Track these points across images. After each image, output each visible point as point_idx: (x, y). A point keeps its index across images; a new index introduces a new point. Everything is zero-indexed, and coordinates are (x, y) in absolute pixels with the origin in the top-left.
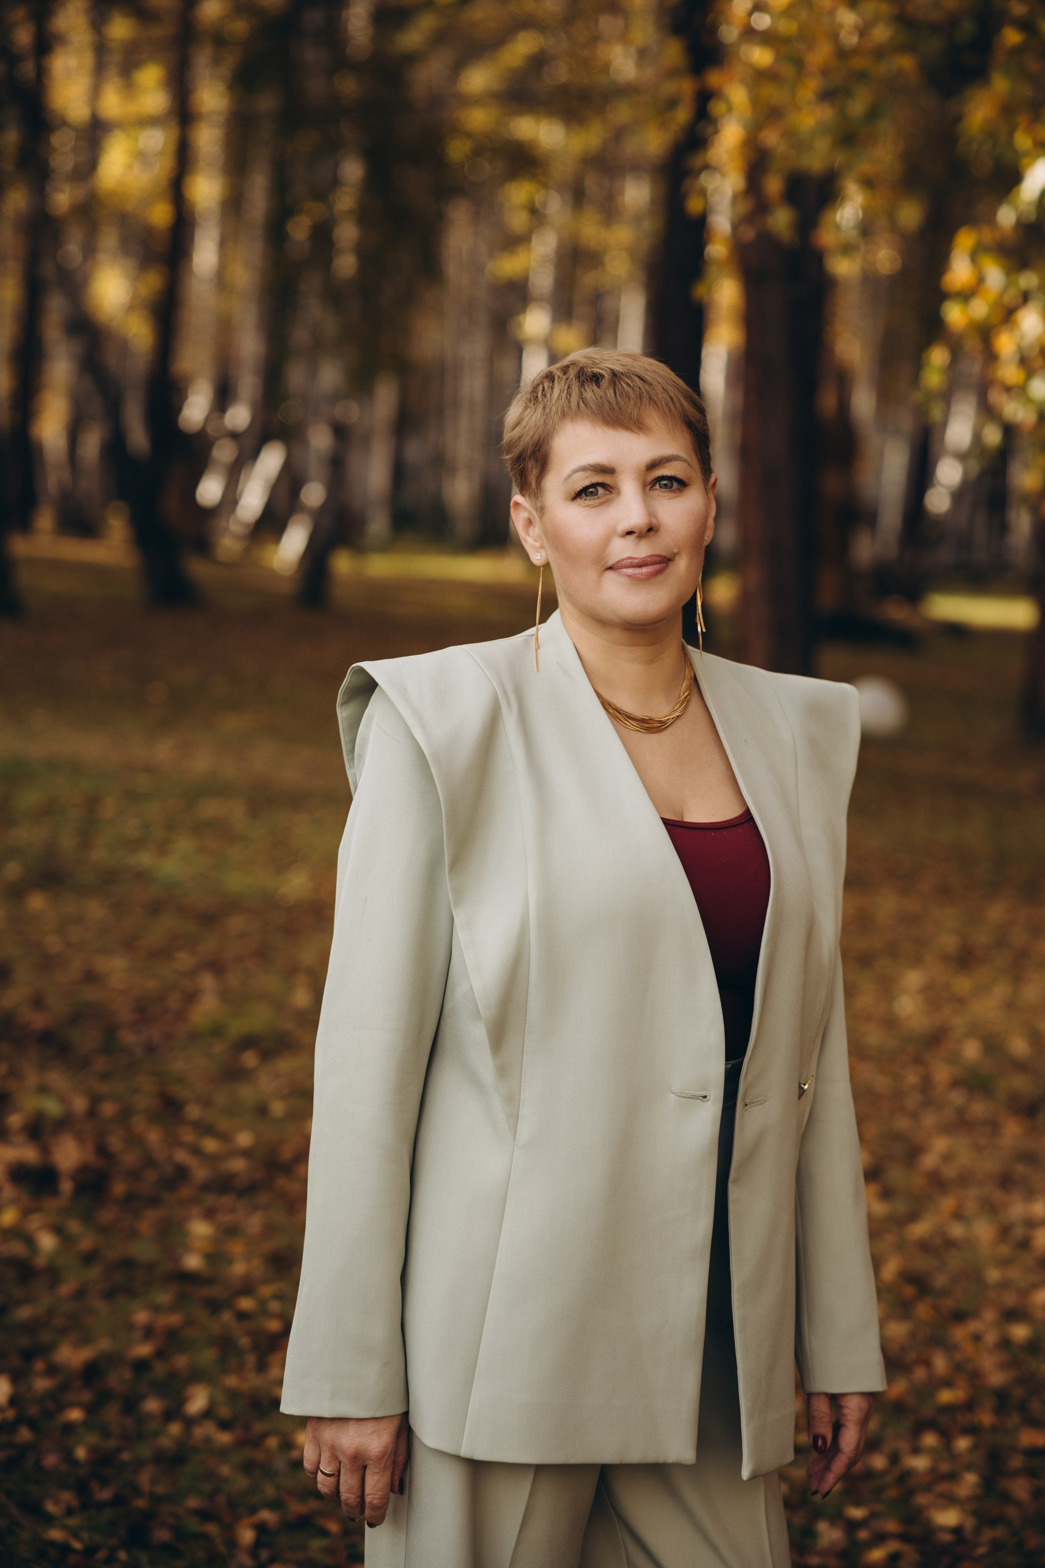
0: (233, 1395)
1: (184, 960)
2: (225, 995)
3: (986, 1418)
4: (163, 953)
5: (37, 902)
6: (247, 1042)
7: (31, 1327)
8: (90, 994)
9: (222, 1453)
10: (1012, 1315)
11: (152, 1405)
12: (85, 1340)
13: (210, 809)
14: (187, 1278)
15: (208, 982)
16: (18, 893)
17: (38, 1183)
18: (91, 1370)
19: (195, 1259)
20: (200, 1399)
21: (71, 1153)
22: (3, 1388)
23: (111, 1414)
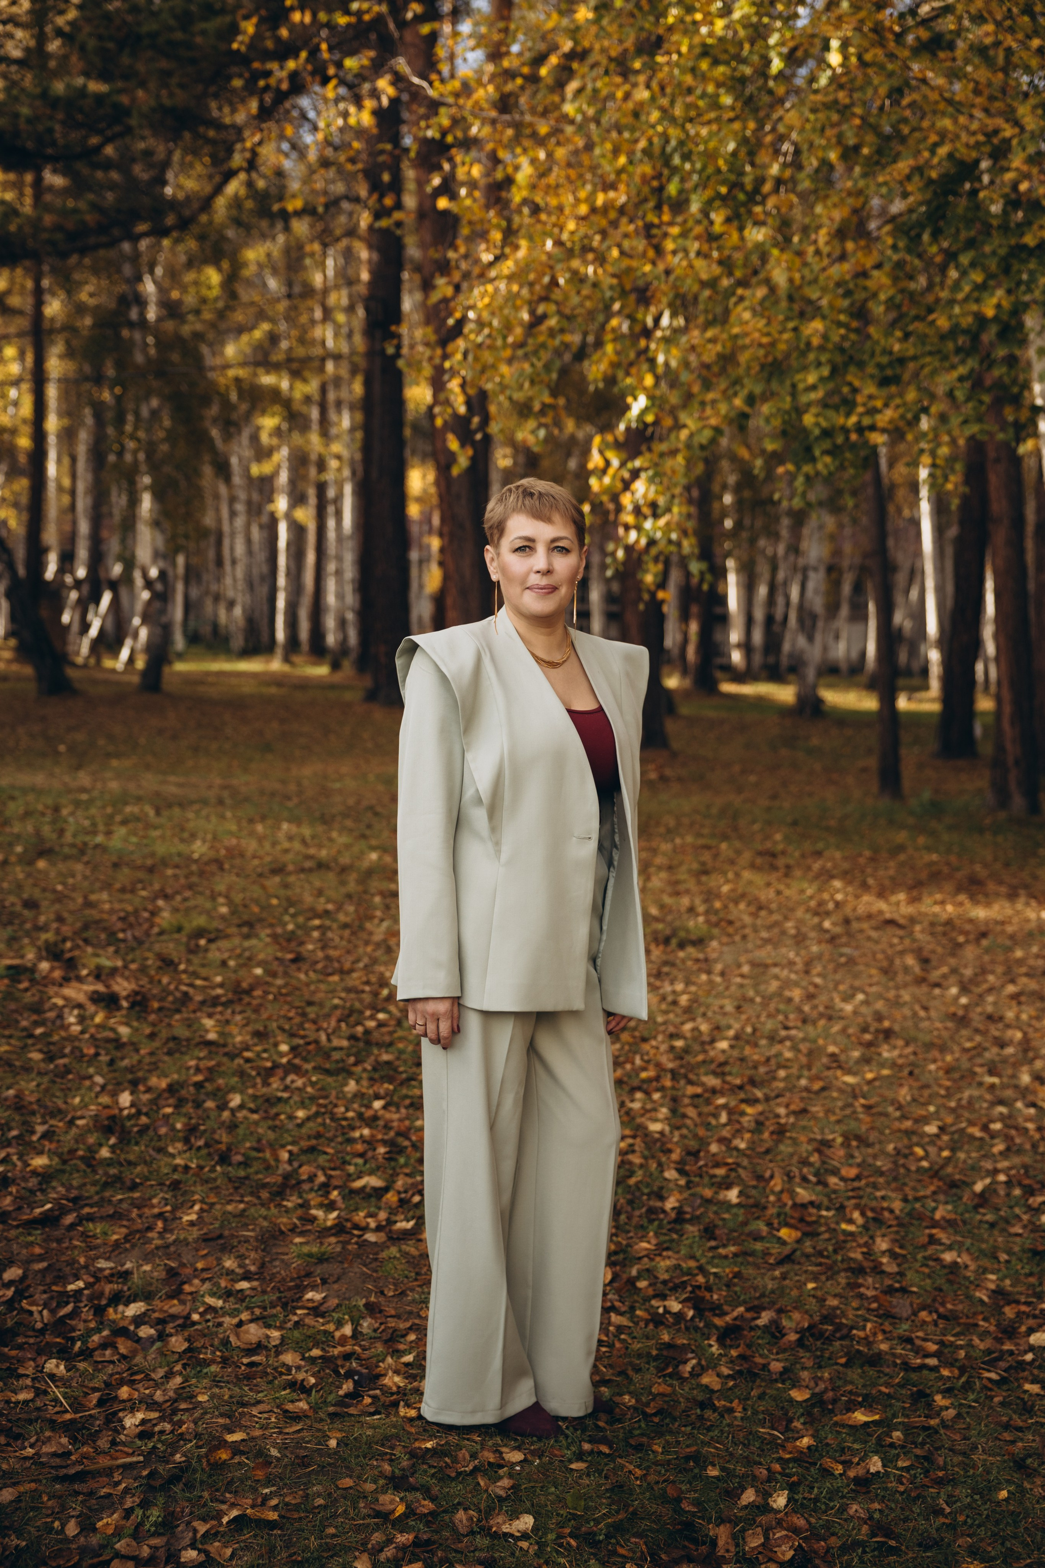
0: (255, 1098)
1: (144, 893)
2: (175, 910)
3: (668, 1083)
4: (130, 889)
5: (41, 864)
6: (200, 933)
7: (131, 1070)
8: (94, 913)
9: (256, 1123)
10: (672, 1036)
11: (210, 1104)
12: (164, 1075)
13: (131, 810)
14: (210, 1043)
15: (160, 903)
16: (28, 860)
17: (109, 1001)
18: (172, 1089)
19: (212, 1036)
20: (236, 1100)
21: (123, 987)
22: (125, 1099)
23: (189, 1108)
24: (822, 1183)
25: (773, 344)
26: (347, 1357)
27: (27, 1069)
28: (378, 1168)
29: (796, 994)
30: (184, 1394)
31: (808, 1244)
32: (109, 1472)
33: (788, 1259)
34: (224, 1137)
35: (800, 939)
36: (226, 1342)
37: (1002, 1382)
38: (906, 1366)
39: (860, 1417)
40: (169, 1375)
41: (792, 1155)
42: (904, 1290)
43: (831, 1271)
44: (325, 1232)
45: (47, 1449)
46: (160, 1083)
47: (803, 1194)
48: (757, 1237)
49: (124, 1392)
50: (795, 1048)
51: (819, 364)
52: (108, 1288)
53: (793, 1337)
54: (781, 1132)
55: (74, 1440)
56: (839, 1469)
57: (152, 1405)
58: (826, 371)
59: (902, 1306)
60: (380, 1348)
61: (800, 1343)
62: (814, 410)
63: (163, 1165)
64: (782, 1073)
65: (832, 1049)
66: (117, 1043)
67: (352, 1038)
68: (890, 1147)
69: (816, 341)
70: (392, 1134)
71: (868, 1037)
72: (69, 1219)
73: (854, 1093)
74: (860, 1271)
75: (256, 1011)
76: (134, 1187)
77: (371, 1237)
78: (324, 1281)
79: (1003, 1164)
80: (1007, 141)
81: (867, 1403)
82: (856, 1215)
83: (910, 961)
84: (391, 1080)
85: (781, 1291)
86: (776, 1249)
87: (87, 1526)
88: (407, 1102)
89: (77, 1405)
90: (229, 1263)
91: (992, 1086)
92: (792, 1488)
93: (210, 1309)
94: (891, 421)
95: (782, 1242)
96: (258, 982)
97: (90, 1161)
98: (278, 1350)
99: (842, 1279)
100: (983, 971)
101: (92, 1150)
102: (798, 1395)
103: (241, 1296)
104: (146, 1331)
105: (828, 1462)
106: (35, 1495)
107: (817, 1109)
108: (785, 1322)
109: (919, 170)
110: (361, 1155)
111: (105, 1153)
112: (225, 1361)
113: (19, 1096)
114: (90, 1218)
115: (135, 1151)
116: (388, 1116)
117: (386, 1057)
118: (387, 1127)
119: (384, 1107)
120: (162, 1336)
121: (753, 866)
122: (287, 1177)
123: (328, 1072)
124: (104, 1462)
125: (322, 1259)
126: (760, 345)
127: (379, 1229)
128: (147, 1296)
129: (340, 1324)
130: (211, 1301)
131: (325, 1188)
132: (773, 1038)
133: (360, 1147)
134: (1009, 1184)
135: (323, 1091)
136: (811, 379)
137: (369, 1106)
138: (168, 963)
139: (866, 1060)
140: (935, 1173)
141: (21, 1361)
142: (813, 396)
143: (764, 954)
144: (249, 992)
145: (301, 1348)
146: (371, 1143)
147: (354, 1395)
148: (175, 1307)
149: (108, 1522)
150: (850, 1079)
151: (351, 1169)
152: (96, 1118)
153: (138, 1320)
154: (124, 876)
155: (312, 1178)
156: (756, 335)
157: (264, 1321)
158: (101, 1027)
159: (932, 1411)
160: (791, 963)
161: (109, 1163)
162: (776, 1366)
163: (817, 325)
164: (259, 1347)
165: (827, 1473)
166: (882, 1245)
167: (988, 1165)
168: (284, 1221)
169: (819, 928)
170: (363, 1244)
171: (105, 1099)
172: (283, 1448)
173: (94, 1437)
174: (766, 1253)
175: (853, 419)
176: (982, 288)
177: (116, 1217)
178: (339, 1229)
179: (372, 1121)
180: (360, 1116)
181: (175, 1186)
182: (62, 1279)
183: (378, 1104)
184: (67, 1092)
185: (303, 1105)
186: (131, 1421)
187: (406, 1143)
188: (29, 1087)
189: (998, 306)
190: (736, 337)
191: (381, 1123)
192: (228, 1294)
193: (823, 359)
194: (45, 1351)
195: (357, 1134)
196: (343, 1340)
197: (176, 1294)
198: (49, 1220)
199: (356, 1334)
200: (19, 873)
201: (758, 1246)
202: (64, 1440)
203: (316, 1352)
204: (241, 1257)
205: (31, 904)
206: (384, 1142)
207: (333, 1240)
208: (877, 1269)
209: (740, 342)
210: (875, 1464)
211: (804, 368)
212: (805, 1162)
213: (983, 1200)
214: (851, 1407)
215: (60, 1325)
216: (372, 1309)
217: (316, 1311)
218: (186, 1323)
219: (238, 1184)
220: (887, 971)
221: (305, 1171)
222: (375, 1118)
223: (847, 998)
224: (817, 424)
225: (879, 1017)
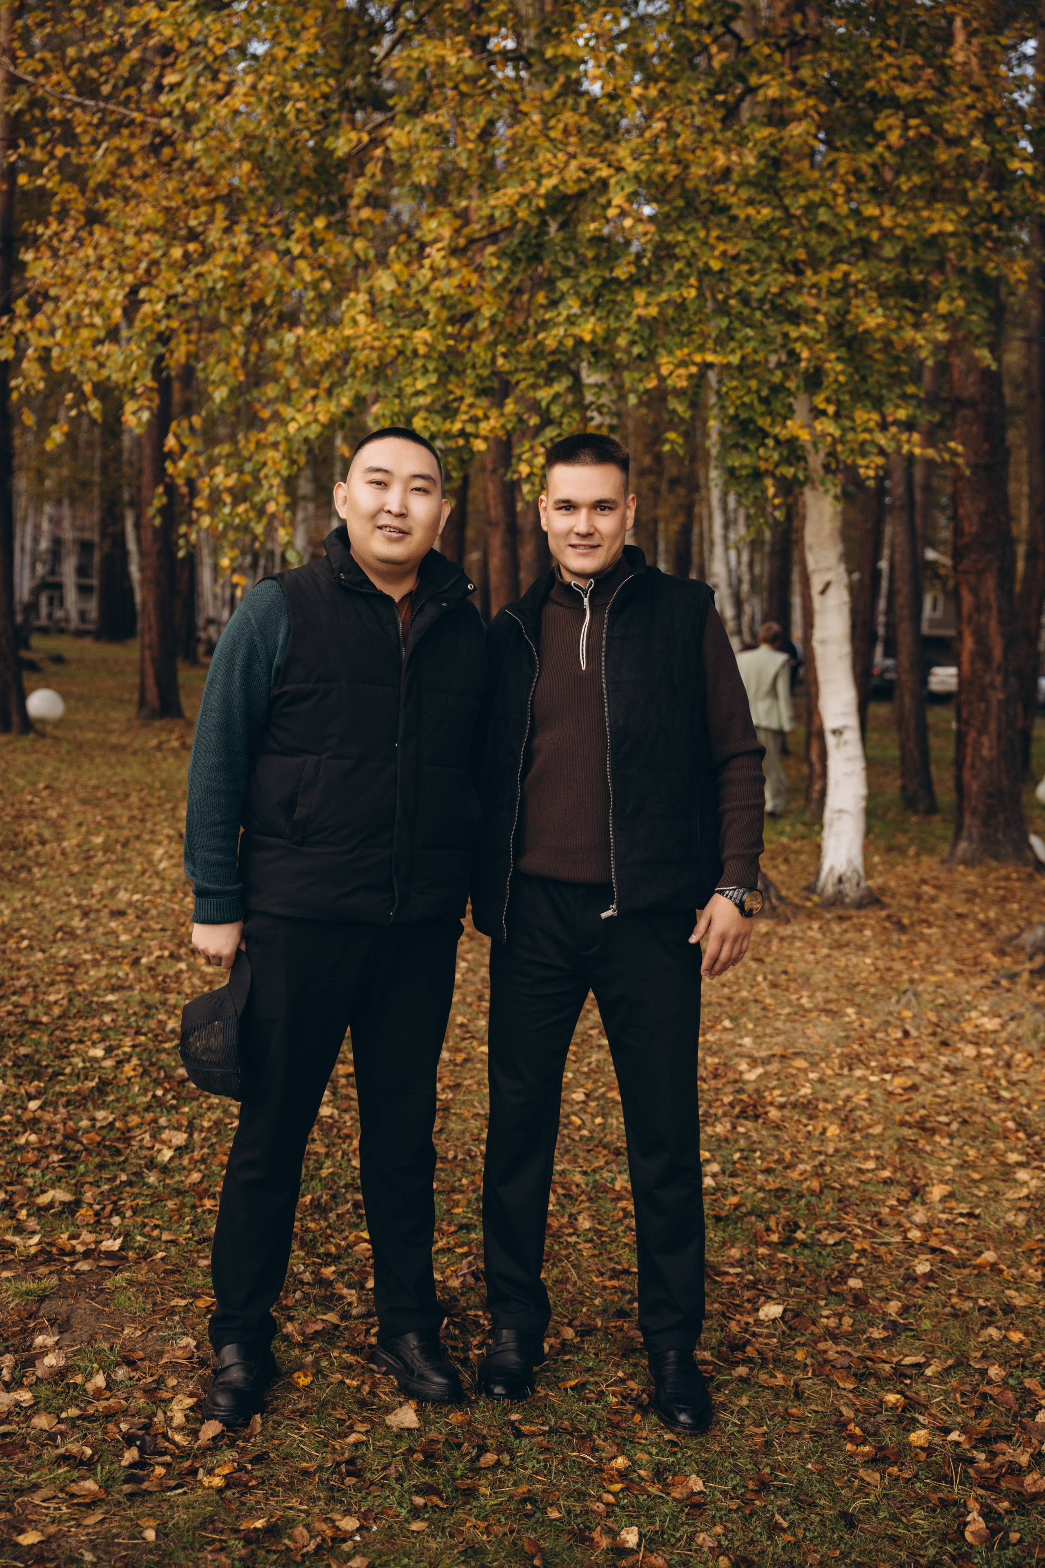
25: (384, 349)
28: (59, 1179)
41: (463, 1132)
51: (425, 371)
58: (433, 379)
62: (422, 414)
69: (422, 350)
70: (59, 1137)
84: (38, 1076)
88: (64, 1099)
94: (492, 430)
110: (35, 1165)
116: (48, 1117)
117: (23, 1051)
119: (41, 1108)
126: (372, 348)
133: (31, 1156)
136: (420, 385)
137: (25, 1109)
142: (423, 401)
151: (30, 1182)
156: (368, 338)
163: (423, 334)
175: (457, 426)
179: (33, 1124)
187: (78, 1147)
190: (348, 339)
191: (44, 1126)
193: (431, 367)
195: (22, 1140)
206: (56, 1148)
207: (43, 1270)
209: (353, 344)
222: (36, 1121)
224: (426, 428)
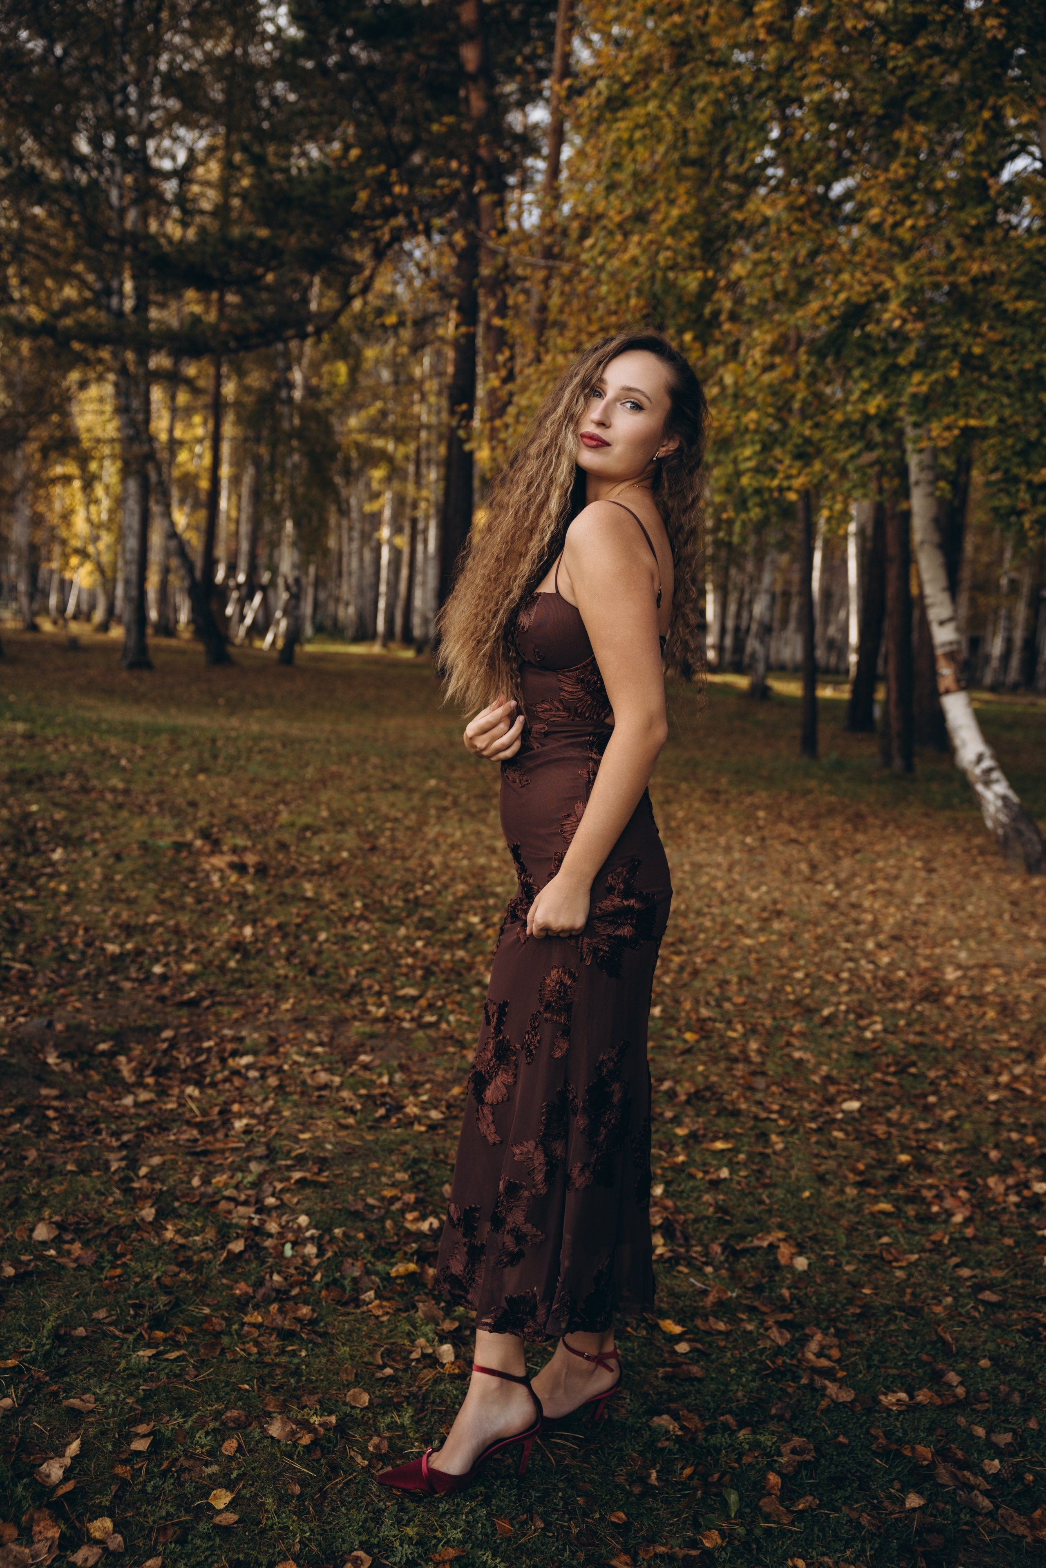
0: (336, 935)
1: (270, 800)
2: (291, 812)
4: (261, 797)
5: (201, 777)
6: (307, 828)
7: (253, 912)
8: (234, 812)
9: (335, 952)
11: (305, 938)
12: (275, 917)
13: (265, 744)
14: (308, 899)
15: (282, 807)
16: (192, 774)
17: (241, 868)
18: (280, 927)
19: (309, 894)
20: (323, 936)
21: (251, 859)
22: (248, 931)
23: (291, 940)
24: (719, 1005)
26: (383, 1095)
27: (183, 908)
29: (720, 885)
30: (274, 1110)
31: (703, 1045)
32: (222, 1151)
33: (688, 1051)
34: (312, 959)
35: (728, 849)
36: (304, 1082)
37: (819, 1130)
38: (756, 1118)
39: (719, 1145)
40: (265, 1100)
42: (764, 1074)
43: (715, 1060)
44: (376, 1020)
45: (185, 1137)
46: (272, 922)
47: (705, 1012)
48: (669, 1038)
49: (236, 1107)
50: (713, 920)
52: (229, 1047)
53: (683, 1098)
54: (696, 973)
55: (201, 1132)
56: (700, 1175)
57: (252, 1115)
59: (760, 1083)
60: (405, 1091)
61: (688, 1102)
63: (271, 974)
64: (702, 936)
65: (739, 921)
66: (245, 895)
67: (406, 901)
68: (769, 986)
71: (765, 915)
72: (206, 1003)
73: (750, 950)
74: (736, 1060)
75: (342, 880)
76: (250, 986)
77: (406, 1025)
78: (372, 1050)
79: (846, 999)
80: (887, 292)
81: (726, 1137)
82: (739, 1027)
83: (804, 867)
85: (680, 1071)
86: (681, 1046)
87: (206, 1180)
89: (204, 1113)
90: (310, 1035)
91: (846, 950)
92: (667, 1184)
93: (295, 1063)
95: (685, 1041)
96: (344, 862)
97: (223, 968)
98: (339, 1089)
99: (723, 1065)
100: (854, 875)
101: (224, 963)
102: (681, 1132)
103: (316, 1056)
104: (253, 1074)
105: (693, 1170)
106: (174, 1162)
107: (723, 960)
108: (678, 1089)
109: (825, 309)
111: (232, 964)
112: (303, 1093)
113: (177, 925)
114: (221, 1003)
115: (253, 964)
118: (425, 958)
120: (263, 1077)
121: (702, 799)
122: (353, 986)
123: (387, 922)
124: (219, 1145)
125: (372, 1036)
127: (412, 1020)
128: (255, 1053)
129: (380, 1075)
130: (297, 1058)
131: (379, 994)
132: (699, 913)
134: (847, 1012)
135: (383, 934)
138: (283, 846)
139: (761, 930)
140: (797, 1003)
141: (171, 1087)
143: (700, 858)
144: (337, 867)
145: (354, 1089)
146: (412, 968)
147: (386, 1117)
148: (273, 1061)
149: (220, 1179)
150: (748, 942)
152: (228, 942)
153: (248, 1067)
154: (257, 788)
155: (370, 987)
157: (330, 1071)
158: (235, 884)
159: (767, 1143)
160: (718, 866)
161: (234, 970)
162: (669, 1114)
164: (326, 1086)
165: (692, 1177)
166: (754, 1045)
167: (834, 999)
168: (348, 1012)
169: (743, 843)
170: (401, 1029)
171: (234, 930)
172: (335, 1145)
173: (214, 1132)
174: (674, 1048)
176: (866, 394)
177: (238, 1004)
178: (386, 1019)
180: (407, 951)
181: (278, 987)
182: (200, 1040)
183: (419, 944)
184: (209, 924)
185: (368, 941)
186: (239, 1124)
188: (184, 920)
189: (878, 407)
192: (308, 1054)
194: (186, 1082)
196: (382, 1085)
197: (274, 1052)
198: (193, 1003)
199: (391, 1083)
200: (186, 783)
201: (669, 1043)
202: (195, 1132)
203: (363, 1091)
204: (318, 1033)
205: (193, 804)
208: (747, 1060)
210: (725, 1173)
211: (743, 445)
212: (709, 993)
213: (828, 1021)
214: (715, 1139)
215: (198, 1068)
216: (402, 1068)
217: (366, 1067)
218: (279, 1070)
219: (319, 988)
220: (786, 873)
221: (366, 983)
223: (755, 889)
225: (775, 902)
